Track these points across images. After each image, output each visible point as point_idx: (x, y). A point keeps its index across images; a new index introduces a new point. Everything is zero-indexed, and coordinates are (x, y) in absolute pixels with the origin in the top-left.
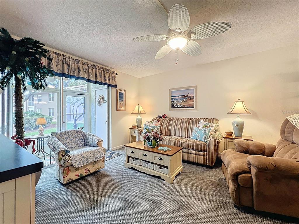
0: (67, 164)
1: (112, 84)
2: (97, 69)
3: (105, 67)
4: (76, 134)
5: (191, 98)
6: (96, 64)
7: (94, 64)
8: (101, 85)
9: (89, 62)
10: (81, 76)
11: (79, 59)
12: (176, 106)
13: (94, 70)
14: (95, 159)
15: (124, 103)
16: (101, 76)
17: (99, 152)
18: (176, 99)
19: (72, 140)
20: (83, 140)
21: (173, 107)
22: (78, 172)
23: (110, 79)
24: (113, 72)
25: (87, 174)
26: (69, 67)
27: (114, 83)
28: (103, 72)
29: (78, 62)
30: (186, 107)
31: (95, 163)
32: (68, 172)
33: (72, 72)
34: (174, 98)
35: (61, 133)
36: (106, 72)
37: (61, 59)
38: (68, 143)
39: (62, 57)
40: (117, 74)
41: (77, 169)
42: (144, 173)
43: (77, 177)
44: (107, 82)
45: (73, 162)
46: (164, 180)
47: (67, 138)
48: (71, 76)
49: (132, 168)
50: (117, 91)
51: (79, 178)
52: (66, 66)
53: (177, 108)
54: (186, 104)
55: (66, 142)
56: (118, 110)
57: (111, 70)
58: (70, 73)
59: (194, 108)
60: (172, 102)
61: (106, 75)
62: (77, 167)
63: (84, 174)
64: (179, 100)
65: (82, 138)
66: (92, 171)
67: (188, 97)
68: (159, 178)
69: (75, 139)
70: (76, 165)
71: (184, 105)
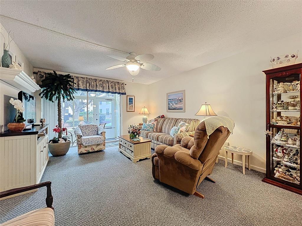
0: (79, 143)
1: (122, 92)
2: (109, 84)
3: (115, 81)
4: (93, 127)
5: (181, 101)
6: (108, 80)
7: (107, 80)
8: (113, 94)
9: (103, 79)
10: (98, 89)
11: (96, 78)
12: (171, 108)
13: (107, 84)
14: (97, 142)
15: (133, 106)
16: (112, 88)
17: (100, 139)
18: (171, 102)
19: (89, 130)
20: (96, 131)
21: (169, 109)
22: (86, 149)
23: (120, 89)
24: (123, 84)
25: (93, 151)
26: (90, 84)
27: (123, 91)
28: (114, 84)
29: (96, 80)
30: (178, 109)
31: (98, 145)
32: (80, 147)
33: (92, 87)
34: (170, 101)
35: (83, 126)
36: (116, 84)
37: (85, 80)
38: (86, 132)
39: (85, 79)
40: (126, 85)
41: (86, 147)
42: (125, 155)
43: (86, 152)
44: (117, 91)
45: (83, 142)
46: (131, 161)
47: (86, 129)
48: (91, 90)
49: (121, 152)
50: (127, 97)
51: (87, 152)
52: (88, 85)
53: (171, 109)
54: (178, 106)
55: (85, 131)
56: (128, 111)
57: (120, 82)
58: (90, 88)
59: (182, 109)
60: (169, 104)
61: (116, 86)
62: (85, 145)
63: (91, 151)
64: (173, 102)
65: (96, 129)
66: (96, 150)
67: (179, 100)
68: (129, 159)
69: (91, 130)
70: (84, 144)
71: (176, 107)
